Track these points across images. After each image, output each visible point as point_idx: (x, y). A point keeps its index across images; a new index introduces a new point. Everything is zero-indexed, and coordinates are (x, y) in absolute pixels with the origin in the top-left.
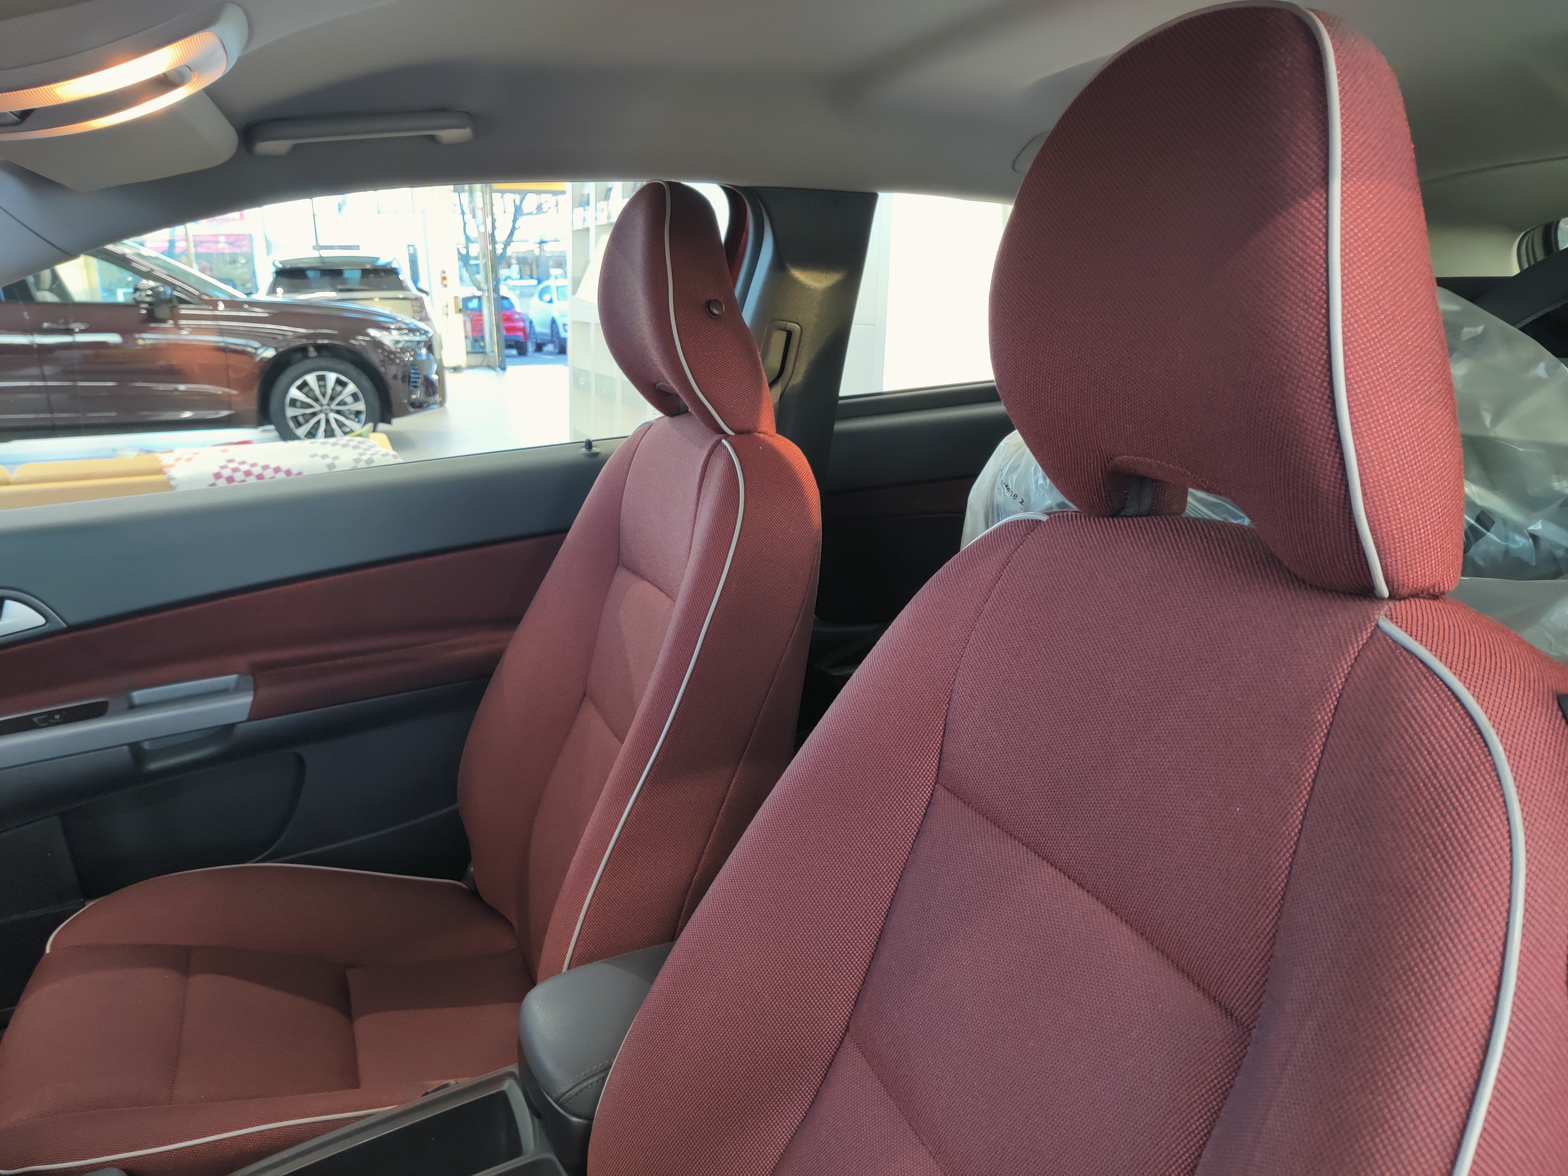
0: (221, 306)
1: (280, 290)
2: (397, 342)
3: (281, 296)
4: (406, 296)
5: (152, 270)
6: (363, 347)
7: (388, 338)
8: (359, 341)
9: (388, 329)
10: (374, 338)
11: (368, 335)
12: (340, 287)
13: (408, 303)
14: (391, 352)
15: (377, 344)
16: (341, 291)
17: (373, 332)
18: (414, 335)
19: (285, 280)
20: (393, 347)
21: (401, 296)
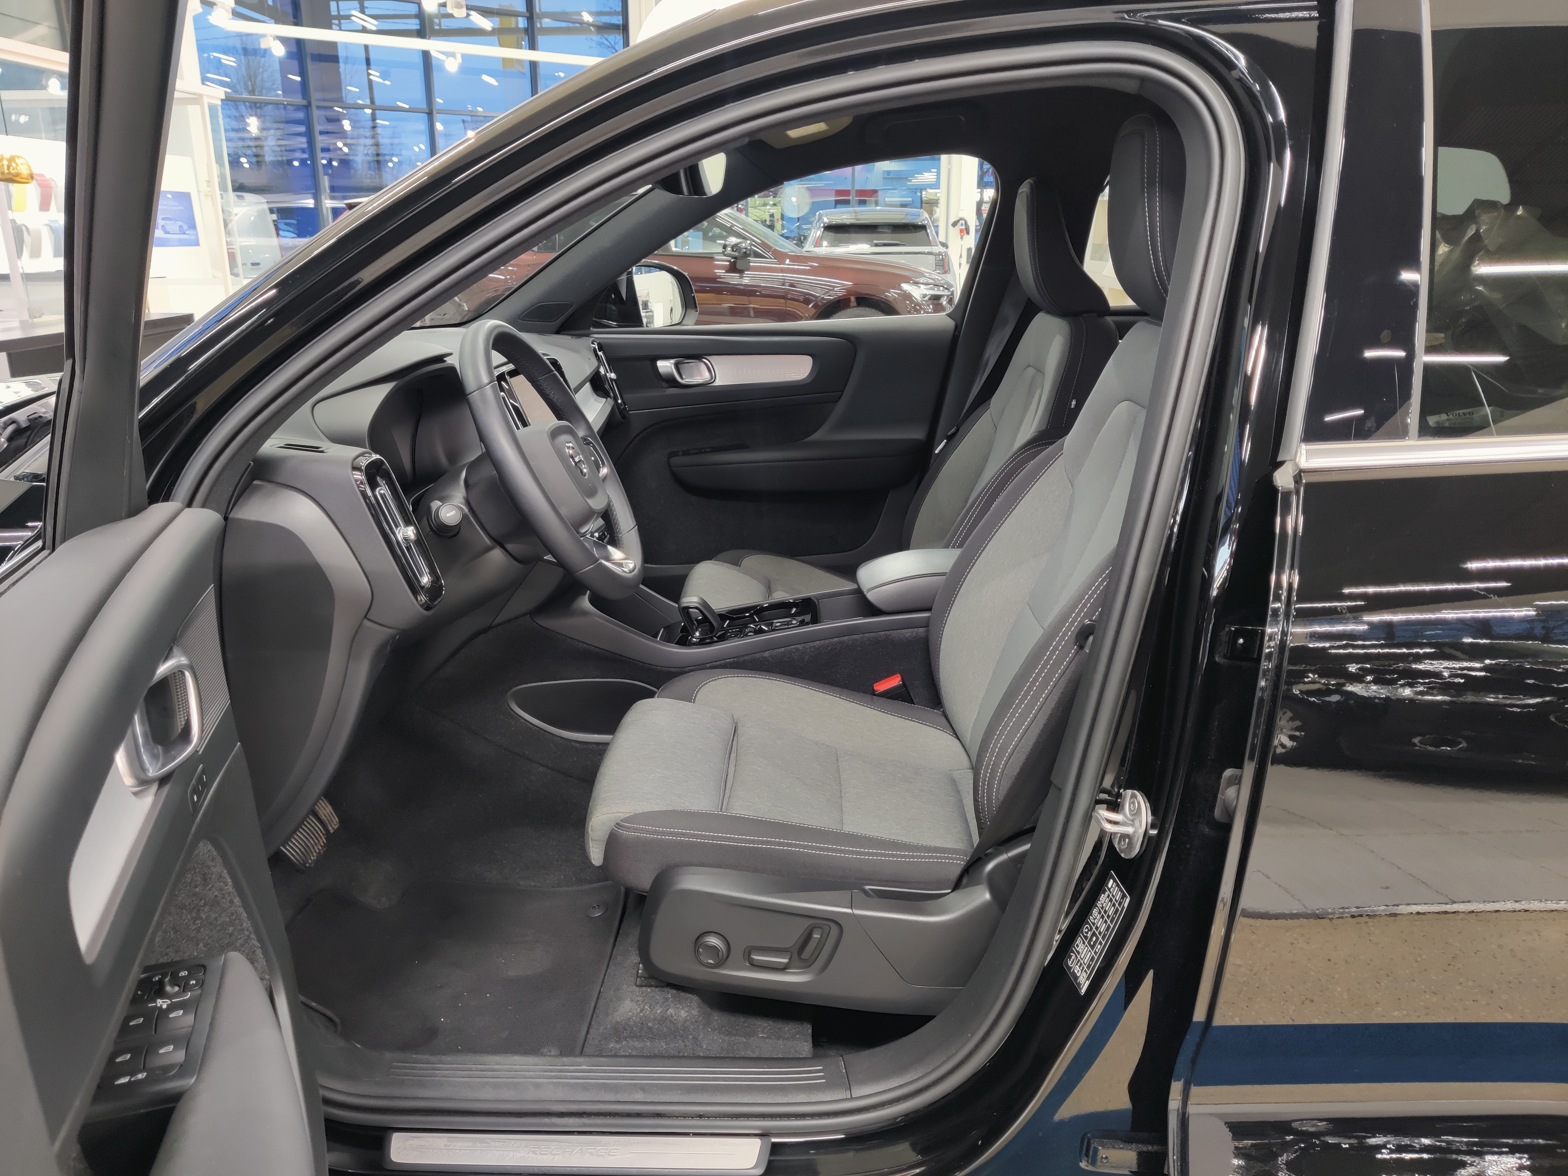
0: (788, 261)
1: (825, 243)
2: (924, 296)
3: (826, 249)
4: (930, 251)
5: (733, 225)
6: (895, 299)
7: (918, 292)
8: (892, 294)
9: (916, 283)
10: (905, 291)
11: (900, 288)
12: (875, 242)
13: (932, 258)
14: (917, 304)
15: (908, 296)
16: (877, 245)
17: (905, 287)
18: (939, 290)
19: (831, 235)
20: (919, 299)
21: (927, 251)
